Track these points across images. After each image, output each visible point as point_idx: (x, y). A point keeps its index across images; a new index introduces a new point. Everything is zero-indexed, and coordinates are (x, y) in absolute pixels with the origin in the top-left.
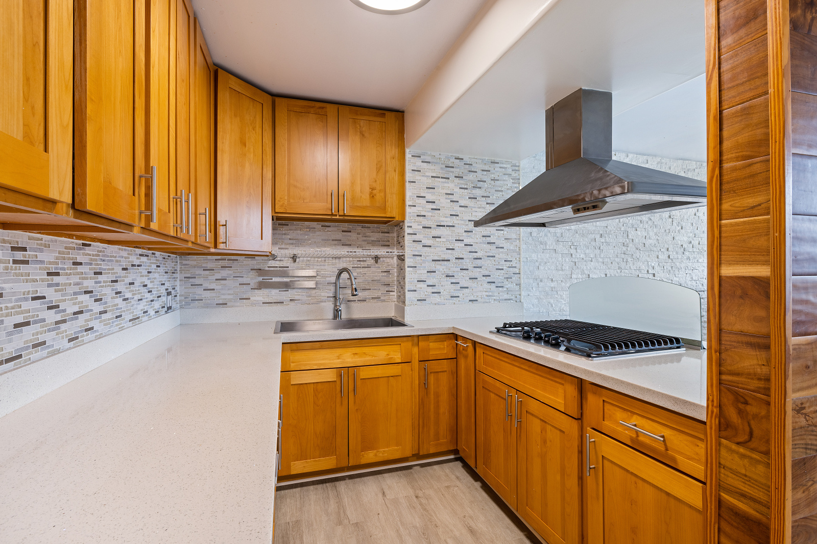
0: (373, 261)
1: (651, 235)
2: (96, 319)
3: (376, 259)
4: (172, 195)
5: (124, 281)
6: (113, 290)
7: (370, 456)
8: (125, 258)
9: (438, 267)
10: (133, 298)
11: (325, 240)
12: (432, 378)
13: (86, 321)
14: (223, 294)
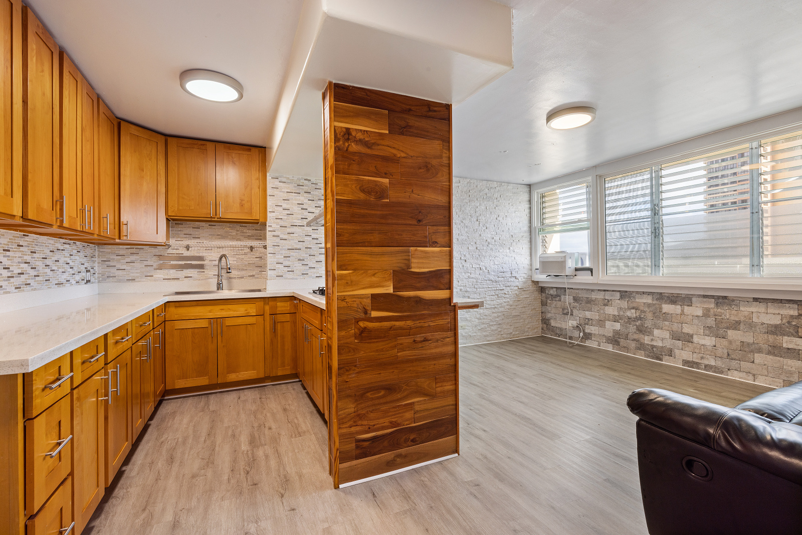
0: (249, 250)
1: (463, 233)
2: (32, 279)
3: (252, 248)
4: (80, 207)
5: (51, 259)
6: (43, 263)
7: (233, 377)
8: (52, 244)
9: (292, 254)
10: (58, 270)
11: (212, 235)
12: (279, 326)
13: (26, 279)
14: (133, 273)
